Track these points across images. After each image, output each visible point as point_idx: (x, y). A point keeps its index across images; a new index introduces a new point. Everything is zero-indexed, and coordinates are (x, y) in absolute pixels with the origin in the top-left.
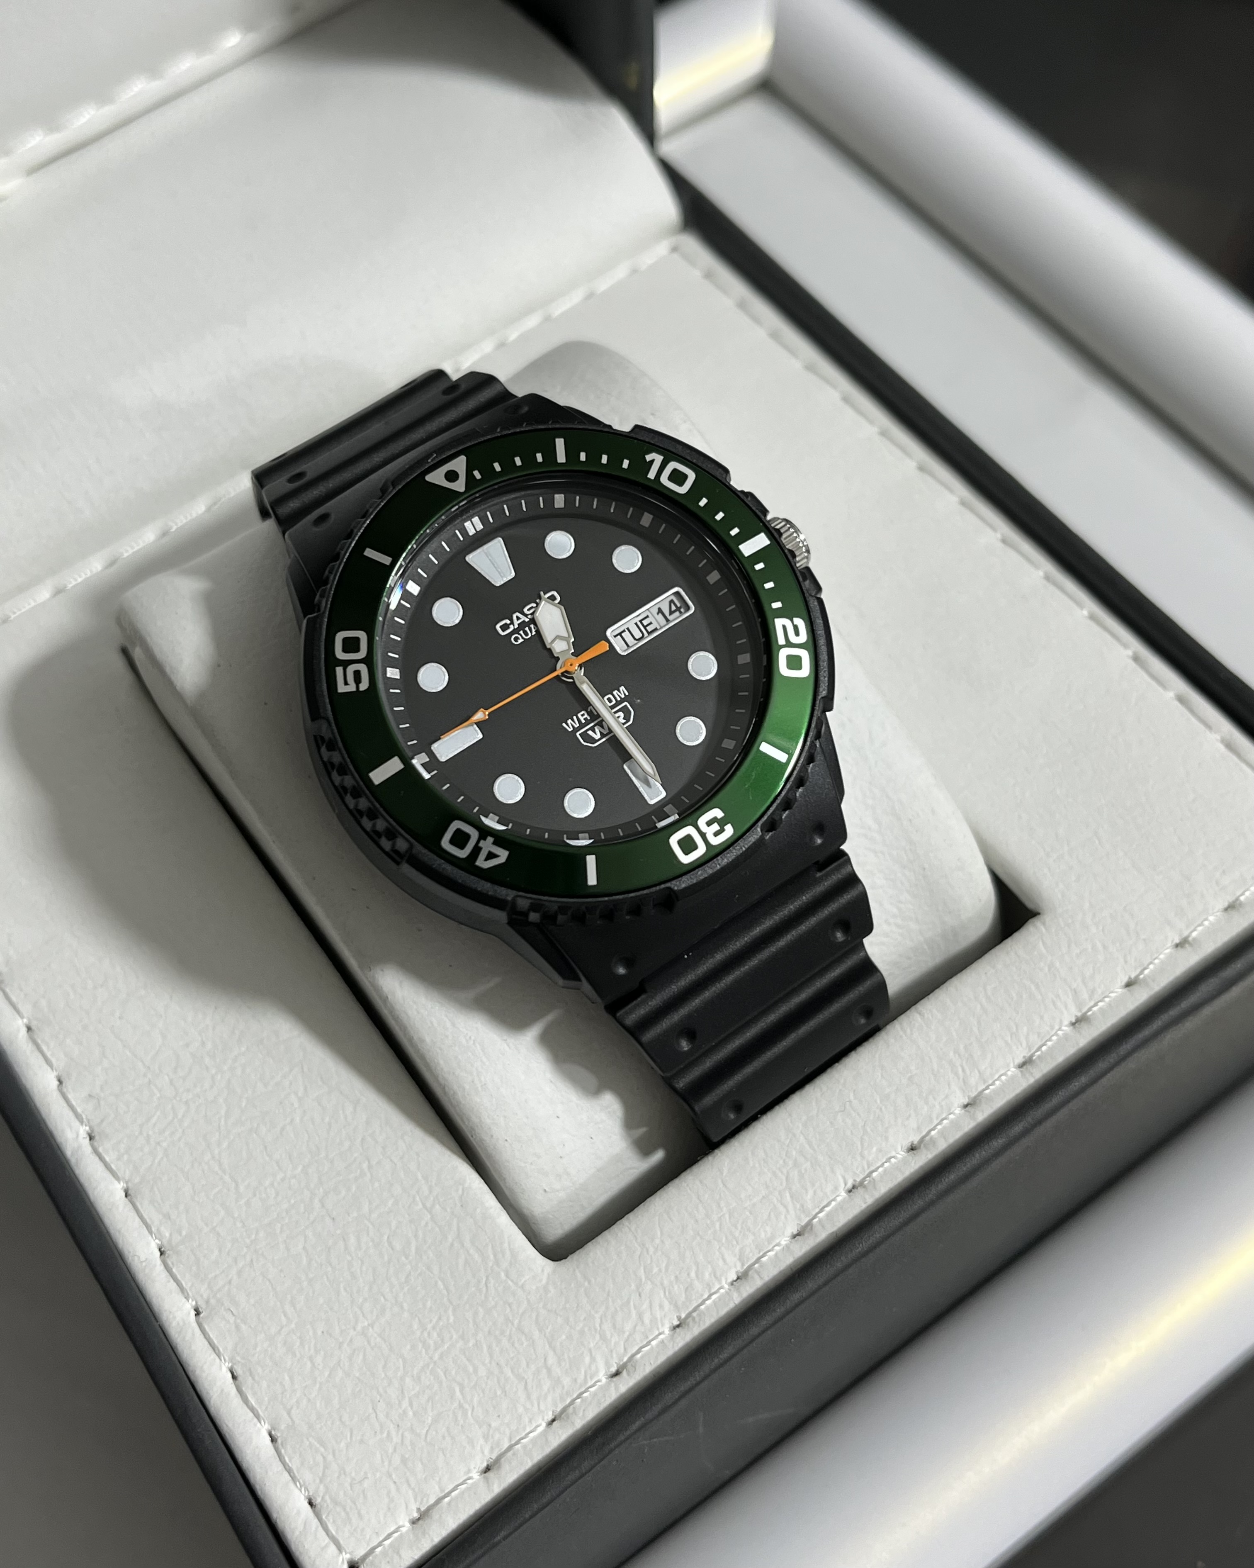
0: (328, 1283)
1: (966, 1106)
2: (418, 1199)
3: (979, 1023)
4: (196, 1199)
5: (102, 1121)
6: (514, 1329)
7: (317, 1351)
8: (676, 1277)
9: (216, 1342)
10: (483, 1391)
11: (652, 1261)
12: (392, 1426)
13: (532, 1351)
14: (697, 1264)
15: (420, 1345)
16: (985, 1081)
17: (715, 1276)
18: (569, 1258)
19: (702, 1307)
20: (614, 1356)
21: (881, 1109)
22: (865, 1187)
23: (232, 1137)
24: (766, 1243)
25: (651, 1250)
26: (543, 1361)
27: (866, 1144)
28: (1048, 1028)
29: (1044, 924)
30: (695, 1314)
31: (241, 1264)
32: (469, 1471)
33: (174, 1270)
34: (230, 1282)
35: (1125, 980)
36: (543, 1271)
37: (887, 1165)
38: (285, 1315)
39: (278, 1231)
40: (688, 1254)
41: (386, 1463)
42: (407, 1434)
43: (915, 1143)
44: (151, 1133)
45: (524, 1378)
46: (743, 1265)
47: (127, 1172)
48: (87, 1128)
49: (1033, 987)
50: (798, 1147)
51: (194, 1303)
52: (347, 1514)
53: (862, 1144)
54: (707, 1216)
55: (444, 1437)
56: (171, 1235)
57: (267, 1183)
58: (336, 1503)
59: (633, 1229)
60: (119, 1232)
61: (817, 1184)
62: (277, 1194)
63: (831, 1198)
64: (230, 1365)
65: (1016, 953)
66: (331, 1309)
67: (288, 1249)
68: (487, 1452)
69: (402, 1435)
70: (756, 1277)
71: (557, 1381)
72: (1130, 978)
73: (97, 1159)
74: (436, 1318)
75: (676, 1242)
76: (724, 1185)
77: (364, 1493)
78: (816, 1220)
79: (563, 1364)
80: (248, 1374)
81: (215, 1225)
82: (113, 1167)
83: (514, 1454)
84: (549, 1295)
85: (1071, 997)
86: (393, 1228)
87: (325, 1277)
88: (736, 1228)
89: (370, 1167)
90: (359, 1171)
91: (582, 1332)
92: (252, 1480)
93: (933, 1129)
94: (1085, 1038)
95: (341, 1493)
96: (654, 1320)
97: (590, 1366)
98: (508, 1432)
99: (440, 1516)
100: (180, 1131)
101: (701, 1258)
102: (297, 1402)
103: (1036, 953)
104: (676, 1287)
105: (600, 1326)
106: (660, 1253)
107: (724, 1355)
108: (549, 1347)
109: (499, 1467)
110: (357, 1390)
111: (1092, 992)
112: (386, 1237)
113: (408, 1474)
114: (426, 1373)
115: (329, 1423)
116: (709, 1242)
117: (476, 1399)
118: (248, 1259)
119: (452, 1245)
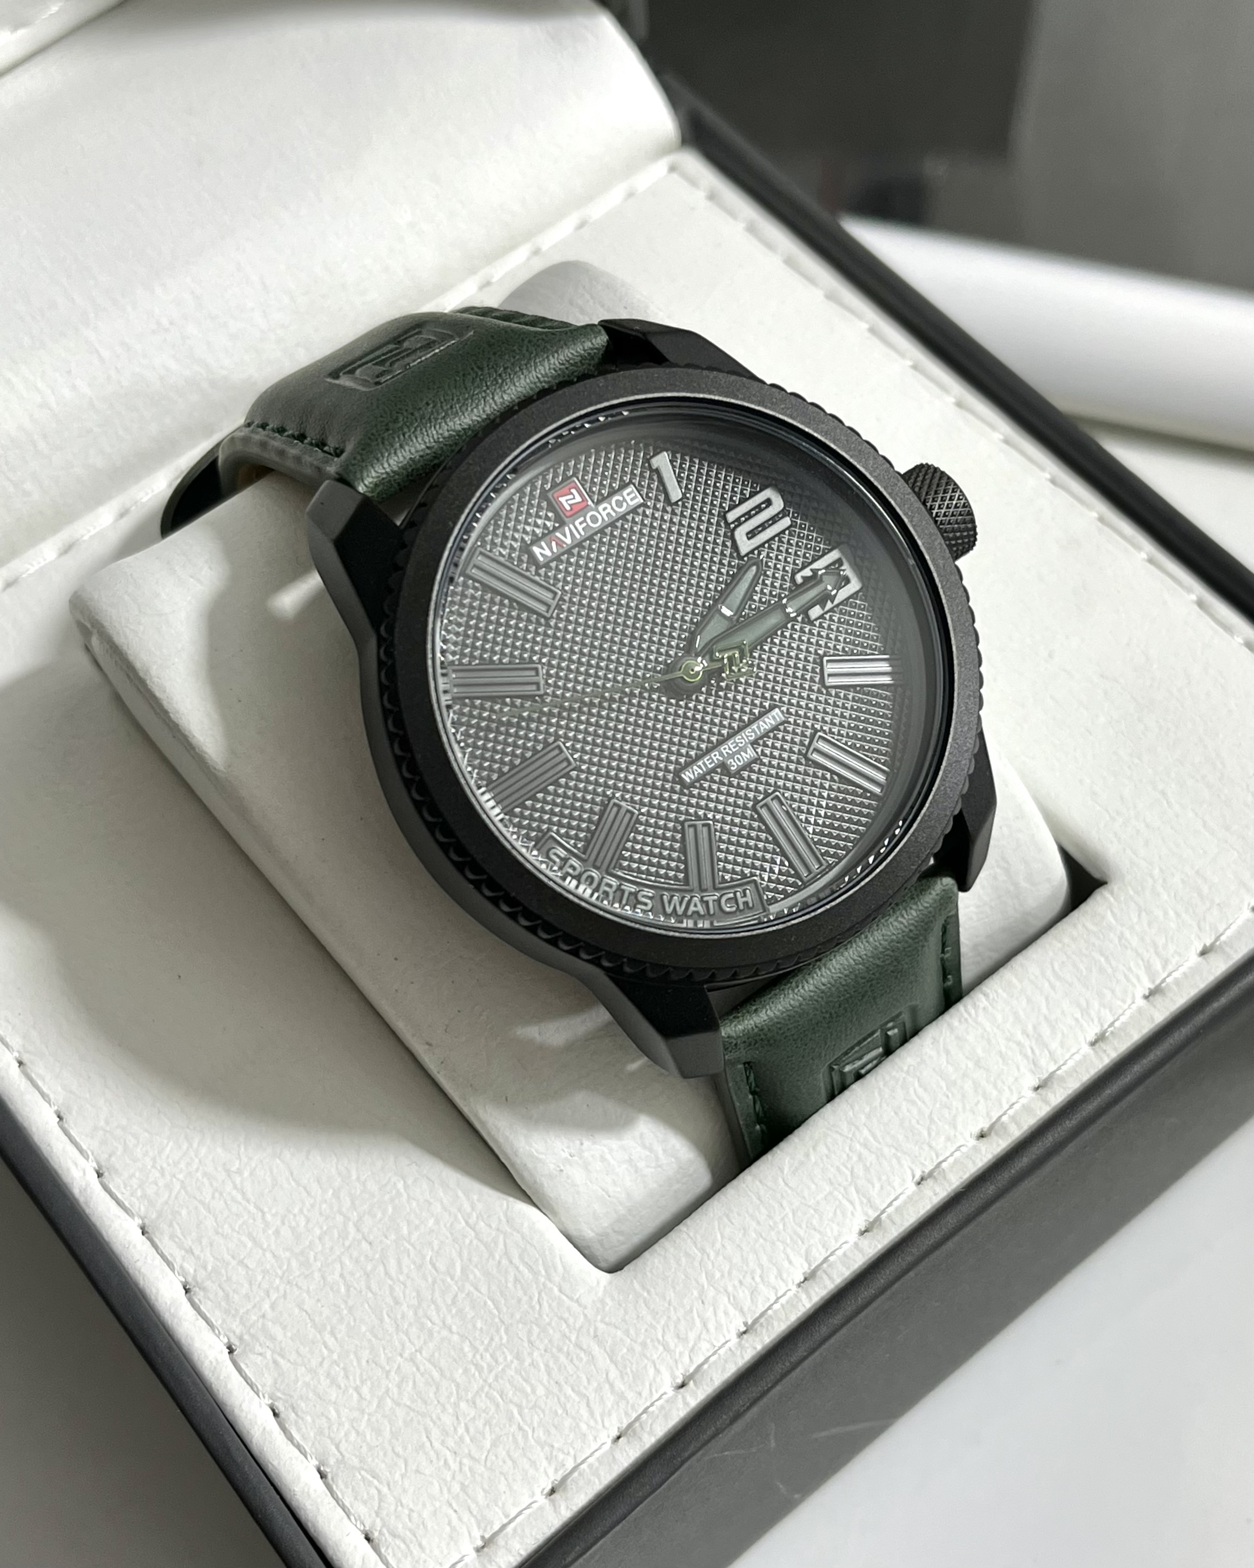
0: (369, 1310)
1: (1037, 1089)
2: (459, 1216)
3: (1047, 999)
4: (220, 1230)
5: (110, 1156)
6: (571, 1346)
7: (363, 1382)
8: (741, 1282)
9: (253, 1380)
10: (543, 1411)
11: (713, 1266)
12: (448, 1453)
13: (593, 1367)
14: (761, 1266)
15: (473, 1369)
16: (1056, 1062)
17: (782, 1279)
18: (626, 1268)
19: (770, 1312)
20: (680, 1366)
21: (948, 1097)
22: (935, 1178)
23: (253, 1165)
24: (833, 1241)
25: (712, 1255)
26: (604, 1376)
27: (933, 1134)
28: (1119, 1003)
29: (1112, 894)
30: (762, 1320)
31: (274, 1296)
32: (533, 1494)
33: (202, 1307)
34: (264, 1316)
35: (1200, 948)
36: (598, 1283)
37: (957, 1154)
38: (326, 1347)
39: (312, 1260)
40: (751, 1257)
41: (445, 1491)
42: (465, 1461)
43: (985, 1130)
44: (165, 1165)
45: (585, 1395)
46: (810, 1265)
47: (142, 1209)
48: (95, 1165)
49: (1102, 959)
50: (862, 1140)
51: (226, 1340)
52: (408, 1547)
53: (929, 1134)
54: (770, 1217)
55: (504, 1462)
56: (195, 1271)
57: (296, 1211)
58: (394, 1535)
59: (692, 1234)
60: (139, 1271)
61: (884, 1178)
62: (308, 1221)
63: (899, 1191)
64: (270, 1402)
65: (1084, 926)
66: (376, 1336)
67: (323, 1278)
68: (551, 1471)
69: (461, 1463)
70: (825, 1276)
71: (622, 1396)
72: (1205, 945)
73: (108, 1196)
74: (488, 1339)
75: (738, 1246)
76: (786, 1184)
77: (423, 1523)
78: (884, 1216)
79: (626, 1379)
80: (290, 1410)
81: (242, 1257)
82: (126, 1203)
83: (580, 1474)
84: (607, 1308)
85: (1143, 968)
86: (436, 1248)
87: (366, 1306)
88: (800, 1226)
89: (406, 1187)
90: (394, 1192)
91: (644, 1345)
92: (303, 1519)
93: (1004, 1114)
94: (1160, 1014)
95: (400, 1526)
96: (719, 1327)
97: (654, 1379)
98: (572, 1452)
99: (506, 1543)
100: (197, 1160)
101: (764, 1260)
102: (346, 1435)
103: (1104, 924)
104: (740, 1292)
105: (663, 1337)
106: (721, 1258)
107: (794, 1359)
108: (611, 1360)
109: (565, 1489)
110: (409, 1418)
111: (1166, 962)
112: (428, 1258)
113: (469, 1501)
114: (480, 1396)
115: (381, 1454)
116: (773, 1243)
117: (536, 1418)
118: (282, 1292)
119: (499, 1262)
